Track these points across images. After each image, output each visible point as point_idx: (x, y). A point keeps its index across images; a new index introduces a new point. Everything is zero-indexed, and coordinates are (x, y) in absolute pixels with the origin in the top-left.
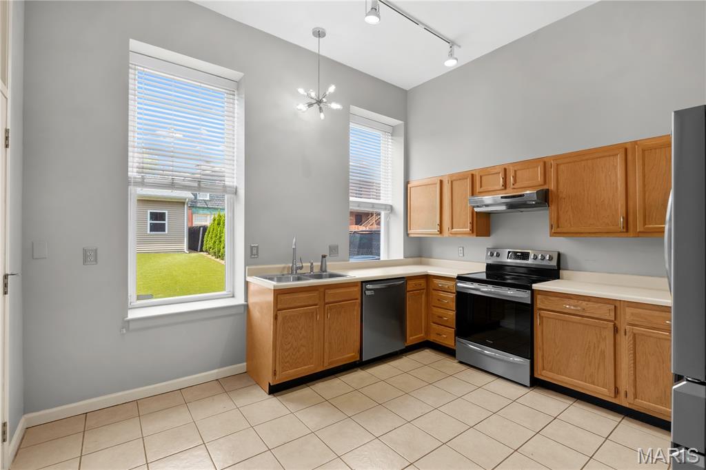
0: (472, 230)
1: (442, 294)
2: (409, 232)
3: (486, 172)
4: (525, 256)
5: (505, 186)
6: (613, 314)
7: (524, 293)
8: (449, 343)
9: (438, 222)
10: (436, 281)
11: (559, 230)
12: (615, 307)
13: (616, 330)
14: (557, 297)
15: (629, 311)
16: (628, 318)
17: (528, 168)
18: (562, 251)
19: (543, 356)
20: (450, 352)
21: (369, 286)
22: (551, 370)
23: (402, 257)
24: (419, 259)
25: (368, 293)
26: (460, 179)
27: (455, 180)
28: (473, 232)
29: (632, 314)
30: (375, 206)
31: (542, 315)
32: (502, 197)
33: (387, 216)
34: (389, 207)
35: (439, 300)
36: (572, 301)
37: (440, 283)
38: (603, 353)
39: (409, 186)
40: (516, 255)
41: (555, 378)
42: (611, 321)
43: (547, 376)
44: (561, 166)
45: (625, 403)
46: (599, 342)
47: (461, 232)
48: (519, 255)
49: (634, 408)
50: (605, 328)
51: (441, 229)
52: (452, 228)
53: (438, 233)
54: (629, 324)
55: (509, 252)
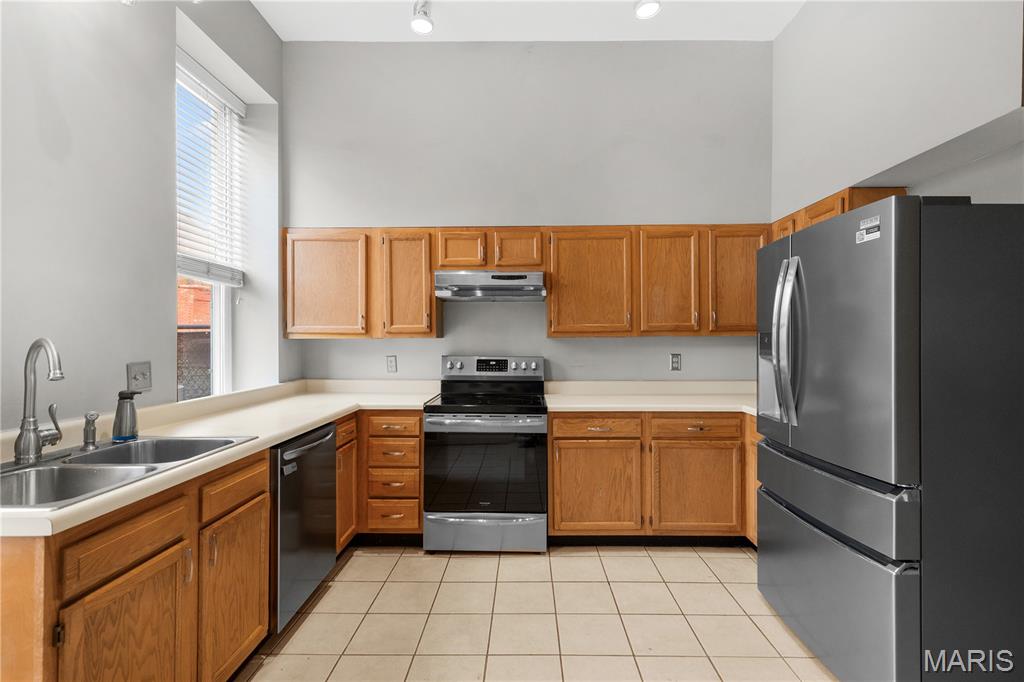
0: (430, 327)
1: (391, 442)
2: (289, 330)
3: (453, 234)
4: (502, 365)
5: (486, 261)
6: (639, 429)
7: (537, 420)
8: (411, 526)
9: (361, 311)
10: (376, 420)
11: (561, 328)
12: (642, 421)
13: (642, 448)
14: (577, 418)
15: (656, 422)
16: (655, 431)
17: (521, 239)
18: (546, 356)
19: (561, 503)
20: (411, 541)
21: (289, 455)
22: (571, 519)
23: (276, 382)
24: (303, 381)
25: (288, 470)
26: (407, 239)
27: (396, 239)
28: (431, 331)
29: (659, 426)
30: (213, 270)
31: (561, 446)
32: (493, 277)
33: (232, 295)
34: (239, 277)
35: (384, 454)
36: (596, 422)
37: (382, 422)
38: (629, 479)
39: (290, 237)
40: (483, 365)
41: (579, 528)
42: (638, 438)
43: (567, 528)
44: (563, 242)
45: (649, 532)
46: (625, 467)
47: (409, 331)
48: (492, 365)
49: (658, 534)
50: (632, 448)
51: (367, 324)
52: (392, 324)
53: (363, 332)
54: (654, 438)
55: (479, 361)
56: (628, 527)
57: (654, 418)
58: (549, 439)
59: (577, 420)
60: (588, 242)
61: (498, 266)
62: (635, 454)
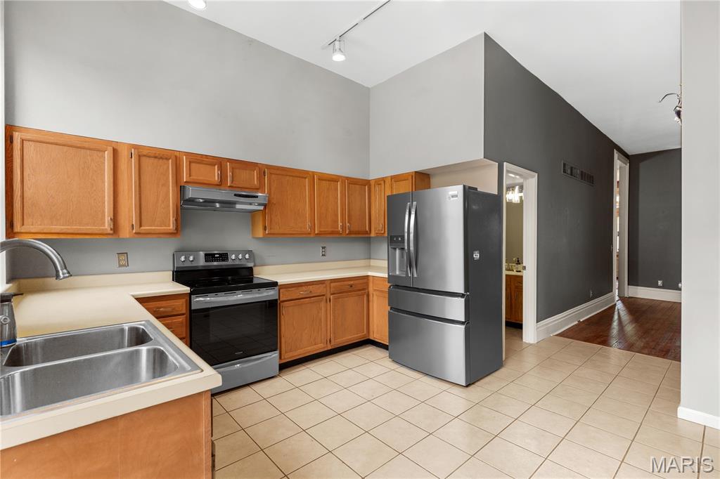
0: (176, 229)
3: (198, 159)
4: (224, 257)
5: (221, 182)
6: (324, 290)
9: (109, 214)
11: (272, 231)
12: (326, 285)
13: (326, 300)
14: (293, 287)
15: (332, 285)
16: (332, 290)
17: (246, 170)
19: (285, 342)
22: (291, 351)
24: (17, 281)
26: (156, 157)
28: (177, 232)
29: (334, 287)
36: (303, 288)
37: (152, 307)
38: (321, 320)
39: (17, 136)
40: (210, 257)
42: (324, 295)
43: (288, 357)
44: (273, 176)
45: (329, 348)
46: (318, 312)
47: (158, 232)
48: (217, 257)
49: (333, 347)
50: (321, 301)
51: (114, 225)
52: (141, 226)
53: (112, 232)
54: (332, 294)
55: (206, 255)
56: (320, 347)
57: (331, 282)
58: (279, 302)
59: (293, 289)
60: (288, 178)
61: (230, 187)
62: (323, 304)
